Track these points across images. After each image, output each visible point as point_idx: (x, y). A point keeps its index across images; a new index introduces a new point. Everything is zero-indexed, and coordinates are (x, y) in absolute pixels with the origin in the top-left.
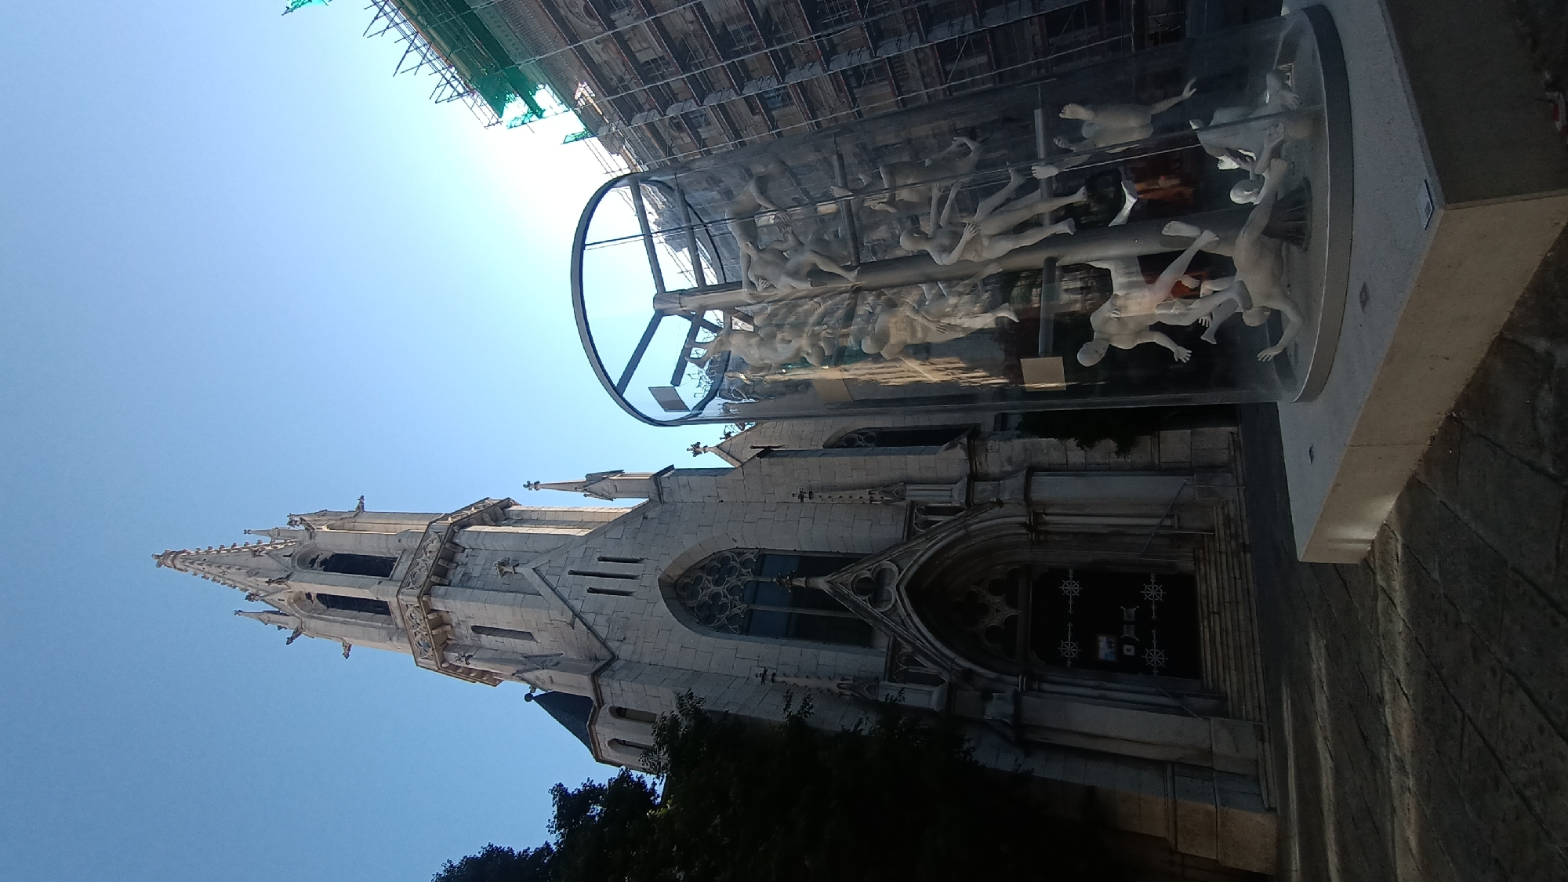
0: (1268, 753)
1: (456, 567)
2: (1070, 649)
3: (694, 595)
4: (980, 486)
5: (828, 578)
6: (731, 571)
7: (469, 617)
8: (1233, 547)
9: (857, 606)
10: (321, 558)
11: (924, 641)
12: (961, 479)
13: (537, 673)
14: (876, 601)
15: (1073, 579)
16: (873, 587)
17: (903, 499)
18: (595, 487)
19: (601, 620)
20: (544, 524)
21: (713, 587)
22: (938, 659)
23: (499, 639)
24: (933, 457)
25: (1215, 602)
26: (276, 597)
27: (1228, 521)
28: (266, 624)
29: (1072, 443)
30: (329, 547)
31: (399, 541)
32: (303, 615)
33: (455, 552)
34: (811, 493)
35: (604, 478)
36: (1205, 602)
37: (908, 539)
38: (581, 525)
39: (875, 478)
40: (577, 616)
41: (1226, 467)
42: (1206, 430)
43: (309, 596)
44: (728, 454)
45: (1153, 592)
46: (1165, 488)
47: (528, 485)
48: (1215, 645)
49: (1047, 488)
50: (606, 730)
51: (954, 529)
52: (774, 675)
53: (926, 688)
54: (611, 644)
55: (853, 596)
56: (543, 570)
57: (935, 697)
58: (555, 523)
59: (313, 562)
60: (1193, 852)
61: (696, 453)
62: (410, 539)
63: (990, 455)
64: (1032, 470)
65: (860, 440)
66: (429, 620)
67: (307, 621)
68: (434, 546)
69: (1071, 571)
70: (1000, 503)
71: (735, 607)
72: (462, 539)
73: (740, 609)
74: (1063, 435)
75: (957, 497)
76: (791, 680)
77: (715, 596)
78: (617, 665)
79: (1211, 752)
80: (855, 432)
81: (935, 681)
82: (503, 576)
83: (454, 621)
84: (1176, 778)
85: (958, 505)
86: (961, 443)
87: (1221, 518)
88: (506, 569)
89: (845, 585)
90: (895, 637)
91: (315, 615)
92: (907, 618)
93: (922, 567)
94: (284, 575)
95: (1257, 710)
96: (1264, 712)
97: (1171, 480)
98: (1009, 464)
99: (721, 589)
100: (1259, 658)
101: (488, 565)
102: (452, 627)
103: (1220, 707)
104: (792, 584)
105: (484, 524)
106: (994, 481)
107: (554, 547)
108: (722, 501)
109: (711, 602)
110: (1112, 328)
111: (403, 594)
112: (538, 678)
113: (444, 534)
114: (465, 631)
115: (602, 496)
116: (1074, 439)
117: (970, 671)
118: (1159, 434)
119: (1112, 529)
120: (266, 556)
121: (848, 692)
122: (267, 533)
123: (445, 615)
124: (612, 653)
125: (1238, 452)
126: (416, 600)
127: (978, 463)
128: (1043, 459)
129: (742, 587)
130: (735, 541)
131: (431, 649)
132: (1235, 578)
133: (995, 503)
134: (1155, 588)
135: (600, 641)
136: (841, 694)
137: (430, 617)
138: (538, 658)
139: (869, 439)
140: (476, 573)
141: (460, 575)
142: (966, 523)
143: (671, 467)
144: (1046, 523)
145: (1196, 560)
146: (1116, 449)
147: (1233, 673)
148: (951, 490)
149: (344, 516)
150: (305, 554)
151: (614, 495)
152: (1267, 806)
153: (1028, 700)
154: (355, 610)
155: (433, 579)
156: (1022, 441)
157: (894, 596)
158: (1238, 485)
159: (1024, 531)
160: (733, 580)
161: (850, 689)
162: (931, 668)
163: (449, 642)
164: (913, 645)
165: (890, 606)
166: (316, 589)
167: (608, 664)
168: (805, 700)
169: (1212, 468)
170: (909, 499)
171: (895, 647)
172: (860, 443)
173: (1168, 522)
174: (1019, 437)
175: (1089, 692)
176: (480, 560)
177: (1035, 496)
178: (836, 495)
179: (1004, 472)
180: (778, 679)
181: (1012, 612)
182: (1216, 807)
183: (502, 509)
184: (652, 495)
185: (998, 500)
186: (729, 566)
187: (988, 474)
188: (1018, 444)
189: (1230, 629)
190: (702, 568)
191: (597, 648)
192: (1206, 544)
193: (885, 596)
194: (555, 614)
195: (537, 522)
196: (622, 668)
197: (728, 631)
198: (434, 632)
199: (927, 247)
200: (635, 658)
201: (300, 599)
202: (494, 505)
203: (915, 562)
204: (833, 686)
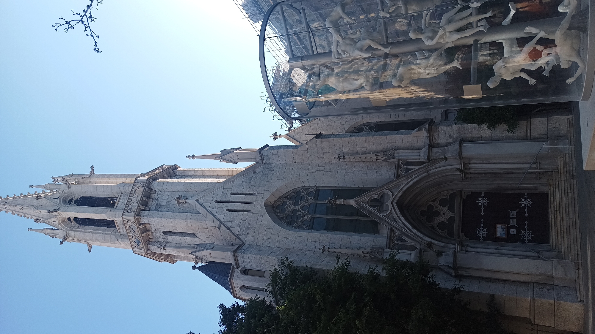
0: (581, 276)
1: (152, 201)
2: (482, 232)
3: (282, 211)
4: (435, 150)
5: (355, 199)
6: (302, 198)
7: (161, 227)
8: (568, 177)
9: (371, 212)
10: (74, 199)
11: (406, 229)
12: (424, 147)
13: (203, 252)
14: (380, 210)
15: (484, 197)
16: (378, 203)
17: (394, 158)
18: (226, 157)
19: (235, 225)
20: (197, 177)
21: (293, 207)
22: (414, 238)
23: (178, 237)
24: (409, 135)
25: (558, 204)
26: (52, 220)
27: (565, 164)
28: (47, 235)
29: (484, 126)
30: (79, 193)
31: (119, 188)
32: (66, 229)
33: (151, 193)
34: (344, 156)
35: (231, 152)
36: (552, 205)
37: (397, 178)
38: (218, 177)
39: (378, 148)
40: (222, 223)
41: (565, 137)
42: (555, 118)
43: (69, 219)
44: (293, 138)
45: (526, 203)
46: (533, 148)
47: (189, 157)
48: (557, 226)
49: (470, 150)
50: (238, 281)
51: (422, 172)
52: (329, 248)
53: (409, 252)
54: (240, 237)
55: (368, 208)
56: (201, 201)
57: (413, 256)
58: (203, 177)
59: (70, 201)
60: (542, 324)
61: (275, 138)
62: (125, 187)
63: (440, 134)
64: (463, 141)
65: (366, 129)
66: (140, 229)
67: (70, 232)
68: (139, 190)
69: (483, 194)
70: (446, 159)
71: (305, 216)
72: (155, 186)
73: (308, 217)
74: (480, 122)
75: (423, 156)
76: (338, 251)
77: (294, 211)
78: (245, 247)
79: (553, 277)
80: (363, 124)
81: (413, 248)
82: (179, 204)
83: (153, 229)
84: (535, 289)
85: (423, 160)
86: (425, 128)
87: (562, 163)
88: (180, 201)
89: (365, 203)
90: (391, 228)
91: (73, 229)
92: (397, 218)
93: (404, 193)
94: (56, 208)
95: (577, 255)
96: (580, 256)
97: (535, 144)
98: (451, 138)
99: (297, 207)
100: (578, 231)
101: (169, 200)
102: (152, 232)
103: (559, 255)
104: (336, 203)
105: (164, 178)
106: (442, 147)
107: (206, 188)
108: (296, 162)
109: (292, 214)
110: (503, 71)
111: (125, 215)
112: (203, 255)
113: (145, 183)
114: (159, 234)
115: (230, 161)
116: (485, 124)
117: (431, 243)
118: (530, 120)
119: (504, 171)
120: (44, 198)
121: (368, 255)
122: (43, 186)
123: (148, 226)
124: (242, 241)
125: (572, 129)
126: (133, 218)
127: (434, 138)
128: (469, 135)
129: (308, 206)
130: (304, 183)
131: (141, 243)
132: (568, 192)
133: (443, 159)
134: (527, 200)
135: (235, 235)
136: (364, 256)
137: (141, 227)
138: (203, 245)
139: (371, 128)
140: (163, 204)
141: (155, 205)
142: (428, 169)
143: (267, 145)
144: (470, 168)
145: (549, 185)
146: (508, 129)
147: (566, 239)
148: (420, 153)
149: (83, 177)
150: (65, 197)
151: (237, 160)
152: (579, 300)
153: (461, 255)
154: (96, 226)
155: (141, 207)
156: (457, 126)
157: (390, 206)
158: (571, 145)
159: (458, 173)
160: (303, 203)
161: (369, 254)
162: (410, 242)
163: (150, 240)
164: (401, 231)
165: (388, 212)
166: (73, 215)
167: (240, 246)
168: (346, 259)
169: (558, 137)
170: (397, 158)
171: (392, 232)
172: (366, 130)
173: (534, 166)
174: (456, 124)
175: (491, 251)
176: (165, 197)
177: (464, 154)
178: (358, 157)
179: (448, 143)
180: (331, 250)
181: (452, 214)
182: (554, 301)
183: (173, 170)
184: (258, 160)
185: (445, 157)
186: (301, 196)
187: (439, 144)
188: (455, 127)
189: (565, 218)
190: (286, 197)
191: (233, 238)
192: (554, 176)
193: (384, 209)
194: (209, 223)
195: (193, 177)
196: (248, 248)
197: (303, 229)
198: (143, 235)
199: (421, 37)
200: (254, 243)
201: (64, 221)
202: (168, 168)
203: (401, 190)
204: (360, 252)
